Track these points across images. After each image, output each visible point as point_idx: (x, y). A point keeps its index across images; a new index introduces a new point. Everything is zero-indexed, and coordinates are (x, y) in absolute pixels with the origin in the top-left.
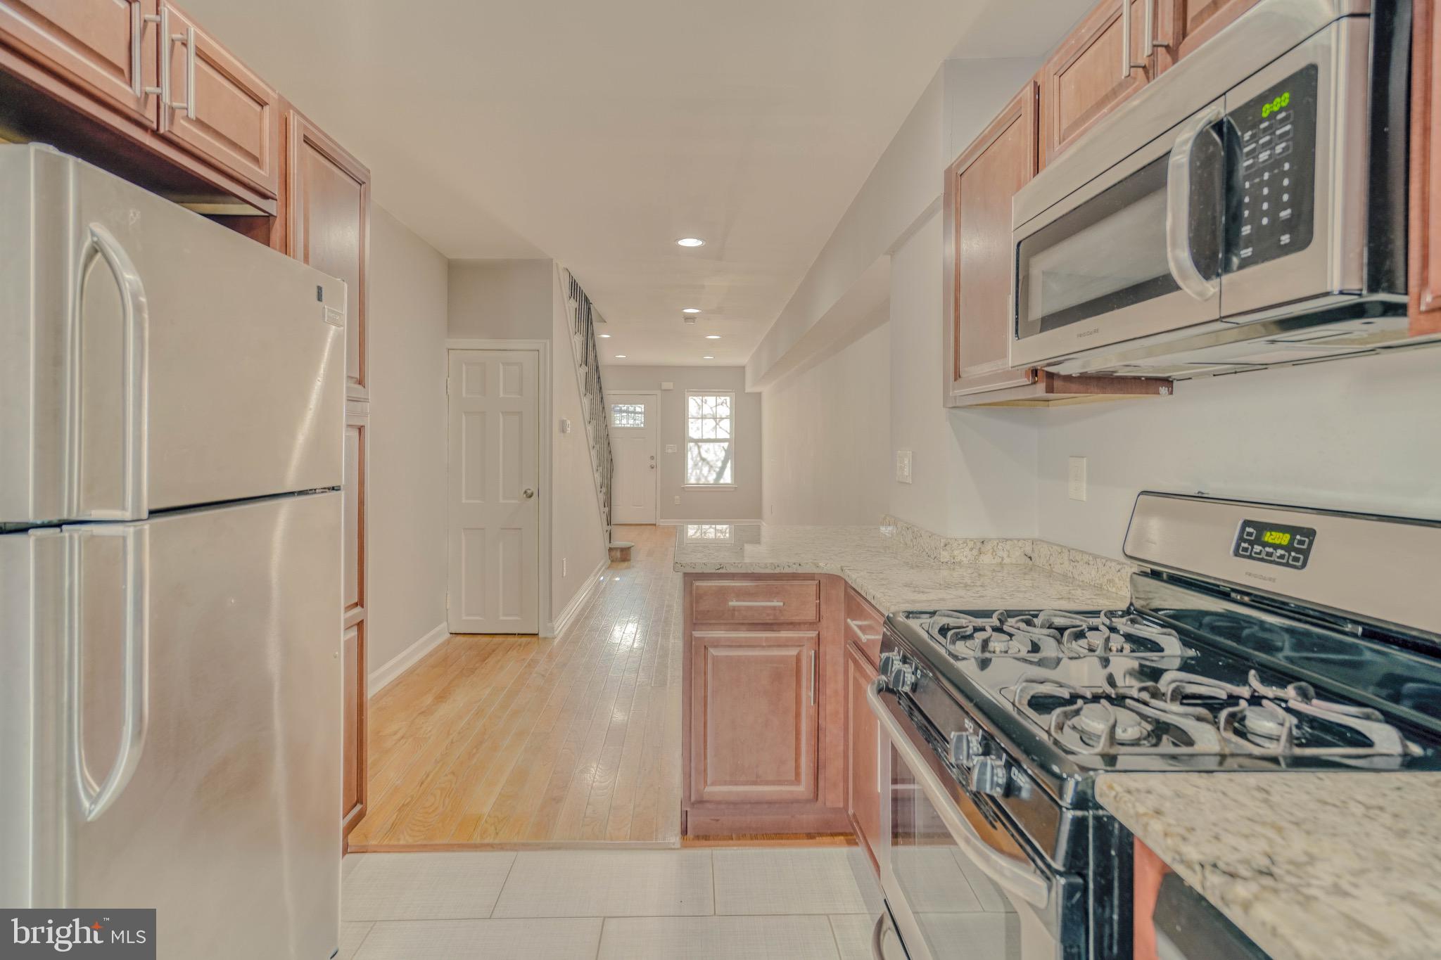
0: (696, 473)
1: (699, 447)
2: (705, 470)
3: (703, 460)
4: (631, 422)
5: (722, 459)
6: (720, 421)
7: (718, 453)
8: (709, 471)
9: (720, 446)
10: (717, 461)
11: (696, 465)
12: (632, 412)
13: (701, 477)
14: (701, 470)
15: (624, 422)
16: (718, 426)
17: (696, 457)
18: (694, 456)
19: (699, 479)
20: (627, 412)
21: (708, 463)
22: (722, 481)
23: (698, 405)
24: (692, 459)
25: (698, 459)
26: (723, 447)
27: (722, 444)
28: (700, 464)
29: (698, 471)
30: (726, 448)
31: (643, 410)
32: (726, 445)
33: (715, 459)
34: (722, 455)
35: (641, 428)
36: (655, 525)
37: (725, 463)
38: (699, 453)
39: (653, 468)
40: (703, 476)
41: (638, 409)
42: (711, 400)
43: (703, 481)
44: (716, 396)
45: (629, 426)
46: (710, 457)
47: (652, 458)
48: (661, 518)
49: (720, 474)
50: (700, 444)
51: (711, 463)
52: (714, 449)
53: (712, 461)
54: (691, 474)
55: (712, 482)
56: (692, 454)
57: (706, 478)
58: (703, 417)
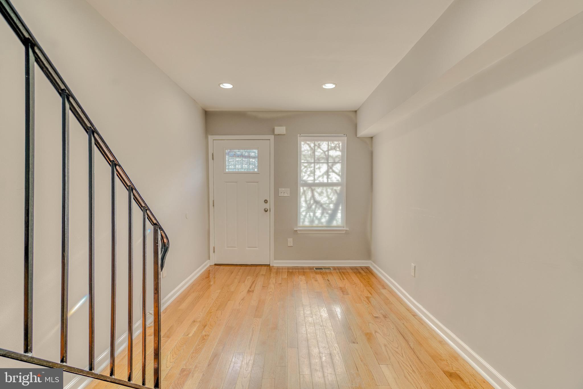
0: (310, 216)
1: (312, 191)
2: (319, 213)
3: (317, 202)
4: (245, 166)
5: (335, 202)
6: (333, 165)
7: (330, 196)
8: (322, 214)
9: (332, 189)
10: (329, 204)
11: (309, 208)
12: (245, 157)
13: (315, 218)
14: (314, 213)
15: (238, 166)
16: (331, 170)
17: (310, 199)
18: (308, 199)
19: (312, 221)
20: (242, 156)
21: (321, 205)
22: (334, 223)
23: (311, 149)
24: (306, 201)
25: (312, 202)
26: (336, 190)
27: (335, 188)
28: (313, 207)
29: (312, 214)
30: (338, 191)
31: (257, 155)
32: (338, 188)
33: (328, 202)
34: (334, 198)
35: (254, 173)
36: (268, 265)
37: (337, 205)
38: (313, 196)
39: (266, 211)
40: (317, 217)
41: (252, 154)
42: (324, 145)
43: (316, 222)
44: (328, 141)
45: (243, 170)
46: (323, 199)
47: (266, 201)
48: (274, 260)
49: (333, 216)
50: (313, 188)
51: (324, 206)
52: (327, 192)
53: (326, 203)
54: (305, 216)
55: (325, 224)
56: (306, 197)
57: (319, 220)
58: (317, 161)
